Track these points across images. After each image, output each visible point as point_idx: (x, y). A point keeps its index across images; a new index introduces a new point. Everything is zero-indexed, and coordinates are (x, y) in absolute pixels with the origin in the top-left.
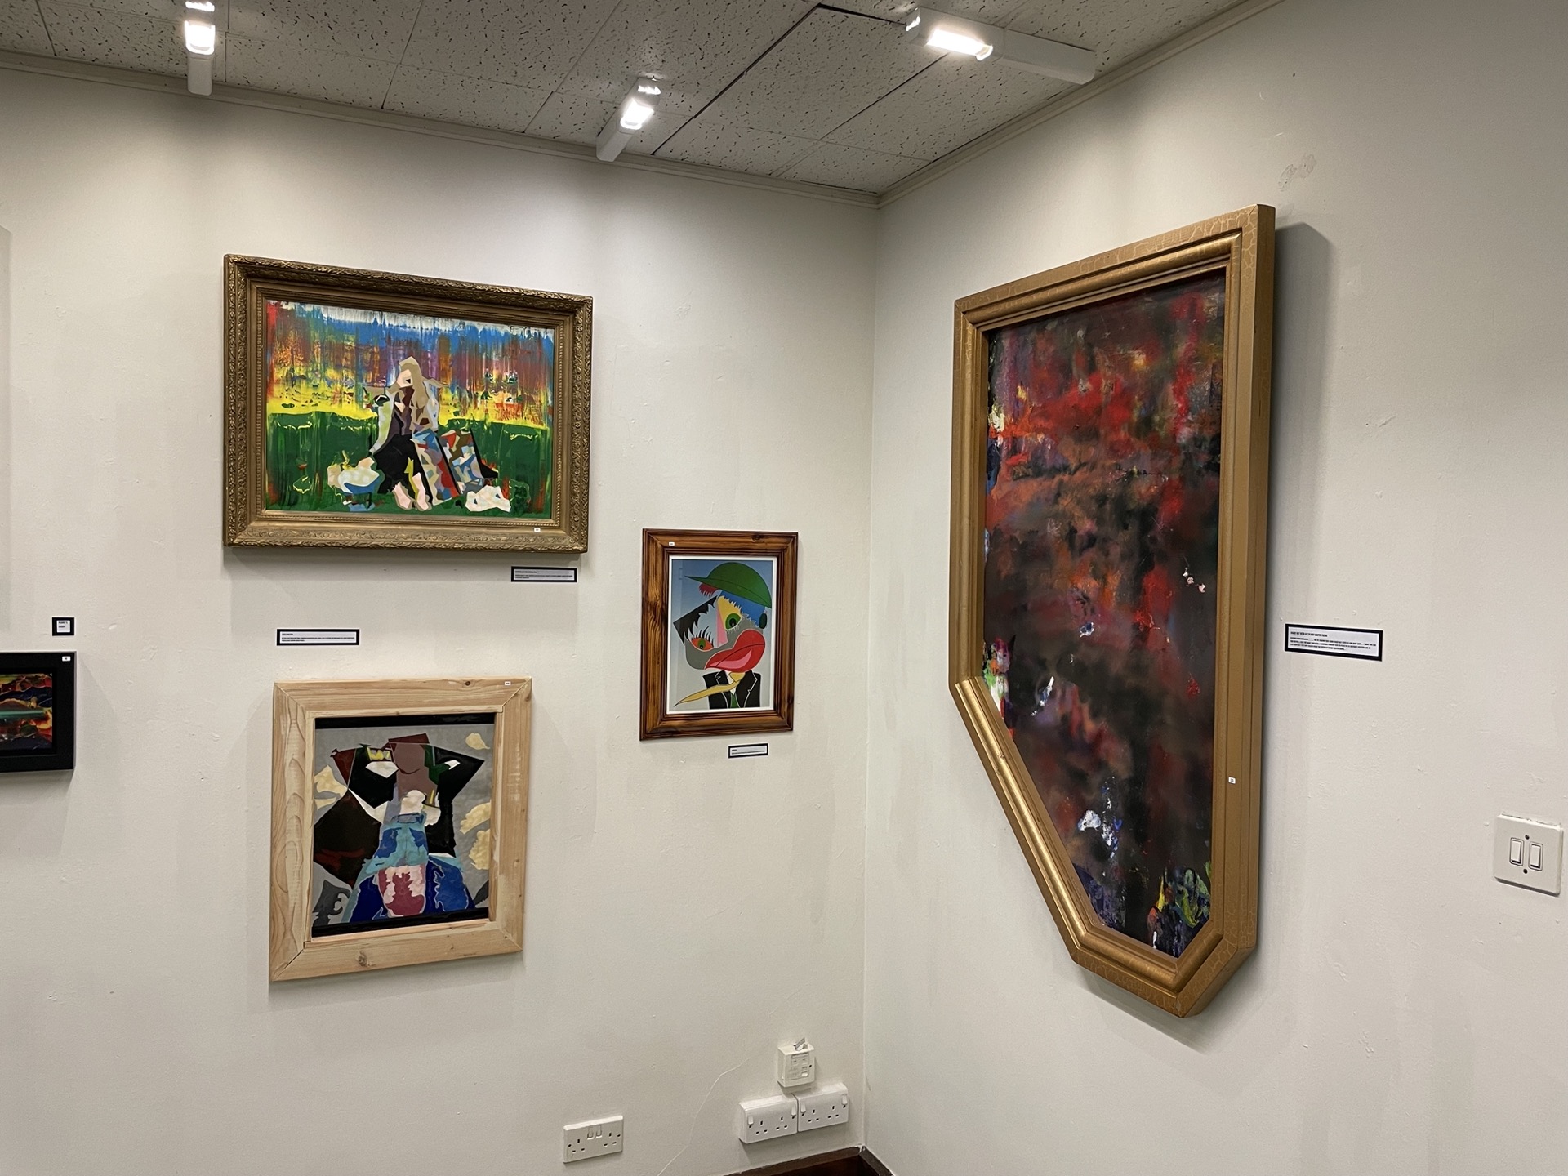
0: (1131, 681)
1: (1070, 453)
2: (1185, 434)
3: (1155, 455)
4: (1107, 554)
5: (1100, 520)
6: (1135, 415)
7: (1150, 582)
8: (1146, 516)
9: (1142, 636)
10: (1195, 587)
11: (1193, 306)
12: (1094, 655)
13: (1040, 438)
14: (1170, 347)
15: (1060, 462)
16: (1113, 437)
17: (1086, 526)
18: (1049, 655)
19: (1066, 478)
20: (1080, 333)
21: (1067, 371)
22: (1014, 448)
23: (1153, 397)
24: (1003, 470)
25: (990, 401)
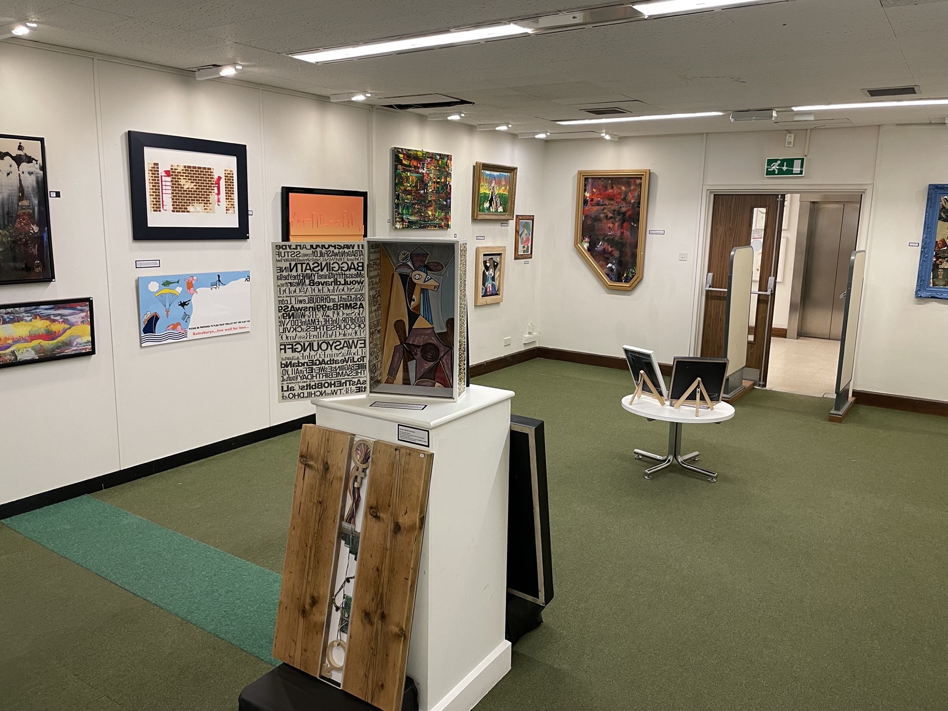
0: (620, 241)
1: (607, 202)
2: (632, 201)
3: (626, 204)
4: (615, 220)
5: (614, 214)
6: (622, 197)
7: (625, 224)
8: (624, 214)
9: (622, 233)
10: (634, 225)
11: (635, 182)
12: (611, 237)
13: (599, 199)
14: (630, 187)
15: (604, 203)
16: (617, 200)
17: (611, 215)
18: (601, 238)
19: (606, 206)
20: (610, 181)
21: (606, 188)
22: (592, 200)
23: (626, 194)
24: (589, 204)
25: (585, 190)
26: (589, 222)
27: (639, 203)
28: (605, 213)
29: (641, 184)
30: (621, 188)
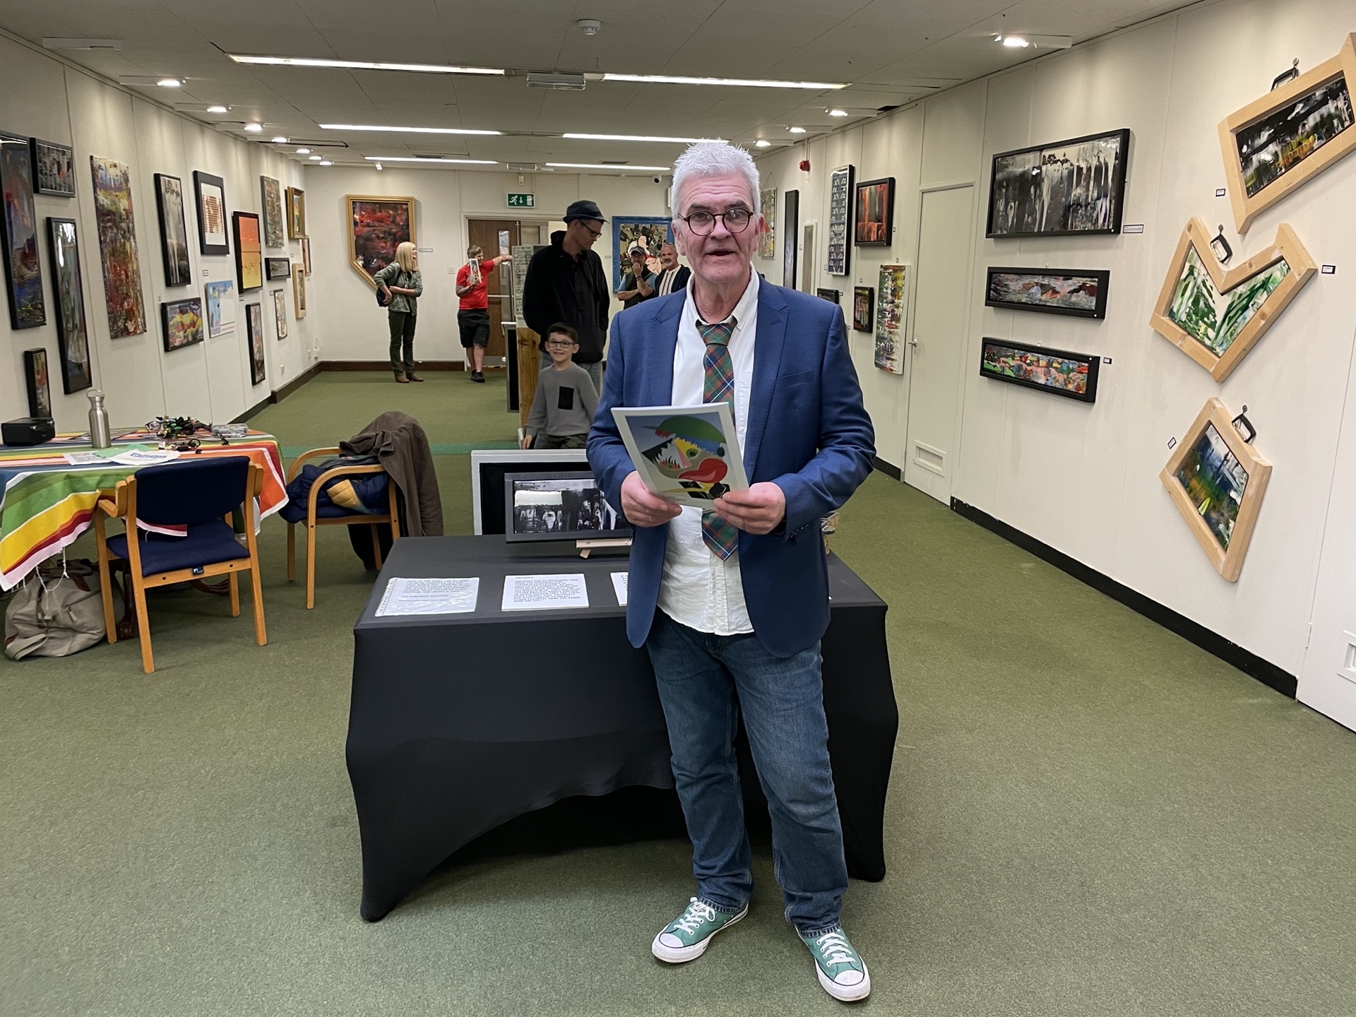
1: (377, 224)
3: (396, 226)
4: (387, 240)
5: (385, 235)
11: (402, 207)
13: (369, 221)
14: (398, 211)
15: (374, 225)
16: (386, 222)
19: (376, 228)
20: (377, 206)
21: (375, 211)
22: (362, 222)
23: (394, 217)
24: (359, 225)
25: (354, 213)
26: (361, 242)
27: (408, 225)
28: (376, 234)
29: (407, 209)
30: (388, 212)
